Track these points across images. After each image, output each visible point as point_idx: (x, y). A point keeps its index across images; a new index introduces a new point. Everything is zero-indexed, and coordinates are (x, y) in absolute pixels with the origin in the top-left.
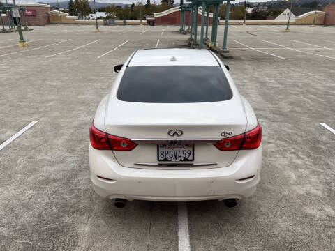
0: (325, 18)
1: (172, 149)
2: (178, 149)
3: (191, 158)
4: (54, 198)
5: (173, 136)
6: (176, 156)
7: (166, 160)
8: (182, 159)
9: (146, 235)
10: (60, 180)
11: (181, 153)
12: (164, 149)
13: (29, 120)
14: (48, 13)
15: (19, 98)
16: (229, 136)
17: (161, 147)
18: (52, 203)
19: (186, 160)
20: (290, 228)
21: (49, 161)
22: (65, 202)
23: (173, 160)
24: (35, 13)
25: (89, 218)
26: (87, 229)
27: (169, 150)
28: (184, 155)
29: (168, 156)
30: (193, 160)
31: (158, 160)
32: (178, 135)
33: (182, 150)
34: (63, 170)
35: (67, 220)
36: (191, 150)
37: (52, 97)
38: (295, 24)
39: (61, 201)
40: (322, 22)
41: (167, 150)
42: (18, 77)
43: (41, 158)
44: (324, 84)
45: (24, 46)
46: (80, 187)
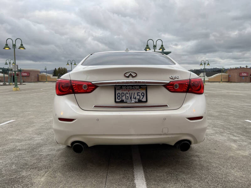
0: (229, 77)
1: (127, 92)
2: (133, 92)
3: (144, 100)
4: (15, 160)
5: (128, 77)
6: (131, 98)
7: (122, 101)
8: (137, 101)
9: (102, 183)
10: (25, 150)
11: (136, 95)
12: (120, 92)
13: (8, 120)
14: (38, 75)
15: (5, 110)
16: (176, 80)
17: (118, 89)
18: (13, 163)
19: (140, 101)
20: (244, 176)
21: (18, 139)
22: (25, 162)
23: (129, 101)
24: (29, 75)
25: (46, 172)
26: (42, 179)
27: (125, 92)
28: (138, 97)
29: (124, 98)
30: (146, 101)
31: (116, 102)
32: (133, 77)
33: (136, 92)
34: (29, 144)
35: (24, 174)
36: (144, 92)
37: (31, 110)
38: (209, 82)
39: (22, 161)
40: (227, 80)
41: (123, 92)
42: (7, 102)
43: (11, 138)
44: (240, 104)
45: (17, 90)
46: (42, 153)
